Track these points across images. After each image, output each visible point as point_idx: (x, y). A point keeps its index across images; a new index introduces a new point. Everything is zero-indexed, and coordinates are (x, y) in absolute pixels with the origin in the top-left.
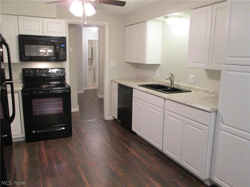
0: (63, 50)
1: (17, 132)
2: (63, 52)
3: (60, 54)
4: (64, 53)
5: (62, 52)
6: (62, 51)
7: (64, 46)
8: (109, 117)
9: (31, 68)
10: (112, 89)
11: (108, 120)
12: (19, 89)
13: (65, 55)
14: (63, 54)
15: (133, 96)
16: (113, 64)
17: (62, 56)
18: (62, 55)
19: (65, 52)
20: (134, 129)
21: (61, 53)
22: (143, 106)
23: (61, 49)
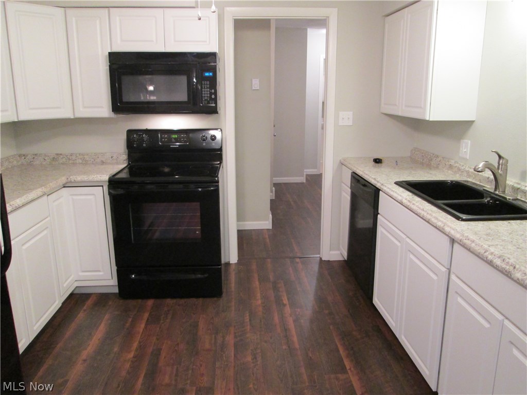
0: (208, 86)
1: (101, 273)
2: (208, 90)
3: (202, 96)
4: (211, 94)
5: (206, 90)
6: (207, 88)
7: (211, 74)
8: (332, 252)
9: (144, 128)
10: (343, 185)
11: (329, 261)
12: (101, 178)
13: (213, 96)
14: (209, 95)
15: (379, 212)
16: (347, 118)
17: (205, 100)
18: (206, 98)
19: (213, 91)
20: (376, 301)
21: (204, 92)
22: (399, 244)
23: (203, 82)
